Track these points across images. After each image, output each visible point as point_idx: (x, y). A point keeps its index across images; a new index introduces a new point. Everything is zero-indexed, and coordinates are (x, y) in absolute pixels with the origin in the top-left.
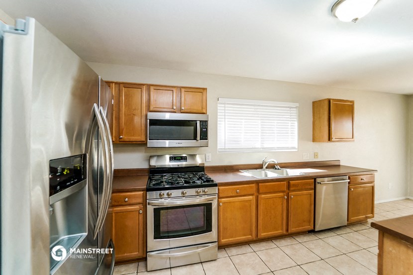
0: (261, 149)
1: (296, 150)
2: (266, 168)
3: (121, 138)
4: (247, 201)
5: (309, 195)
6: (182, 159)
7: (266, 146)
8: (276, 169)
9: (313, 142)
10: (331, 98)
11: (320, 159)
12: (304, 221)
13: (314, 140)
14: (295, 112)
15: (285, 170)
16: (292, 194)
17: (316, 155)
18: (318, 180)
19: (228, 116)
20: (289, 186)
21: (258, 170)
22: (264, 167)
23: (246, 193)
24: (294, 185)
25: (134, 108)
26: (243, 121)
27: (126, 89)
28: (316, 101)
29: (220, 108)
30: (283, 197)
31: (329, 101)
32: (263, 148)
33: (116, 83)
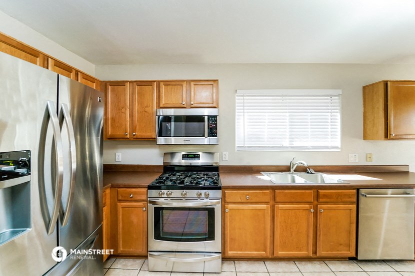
0: (290, 148)
1: (339, 150)
2: (295, 171)
3: (134, 135)
4: (260, 210)
5: (348, 211)
6: (195, 157)
7: (295, 144)
8: (308, 173)
9: (364, 139)
10: (389, 79)
11: (375, 162)
12: (341, 245)
13: (365, 137)
14: (337, 101)
15: (319, 175)
16: (322, 207)
17: (369, 157)
18: (362, 191)
19: (247, 109)
20: (317, 196)
21: (284, 173)
22: (292, 170)
23: (258, 200)
24: (325, 196)
25: (145, 104)
26: (267, 114)
27: (139, 87)
28: (367, 86)
29: (238, 101)
30: (309, 210)
31: (386, 84)
32: (292, 147)
33: (130, 82)
